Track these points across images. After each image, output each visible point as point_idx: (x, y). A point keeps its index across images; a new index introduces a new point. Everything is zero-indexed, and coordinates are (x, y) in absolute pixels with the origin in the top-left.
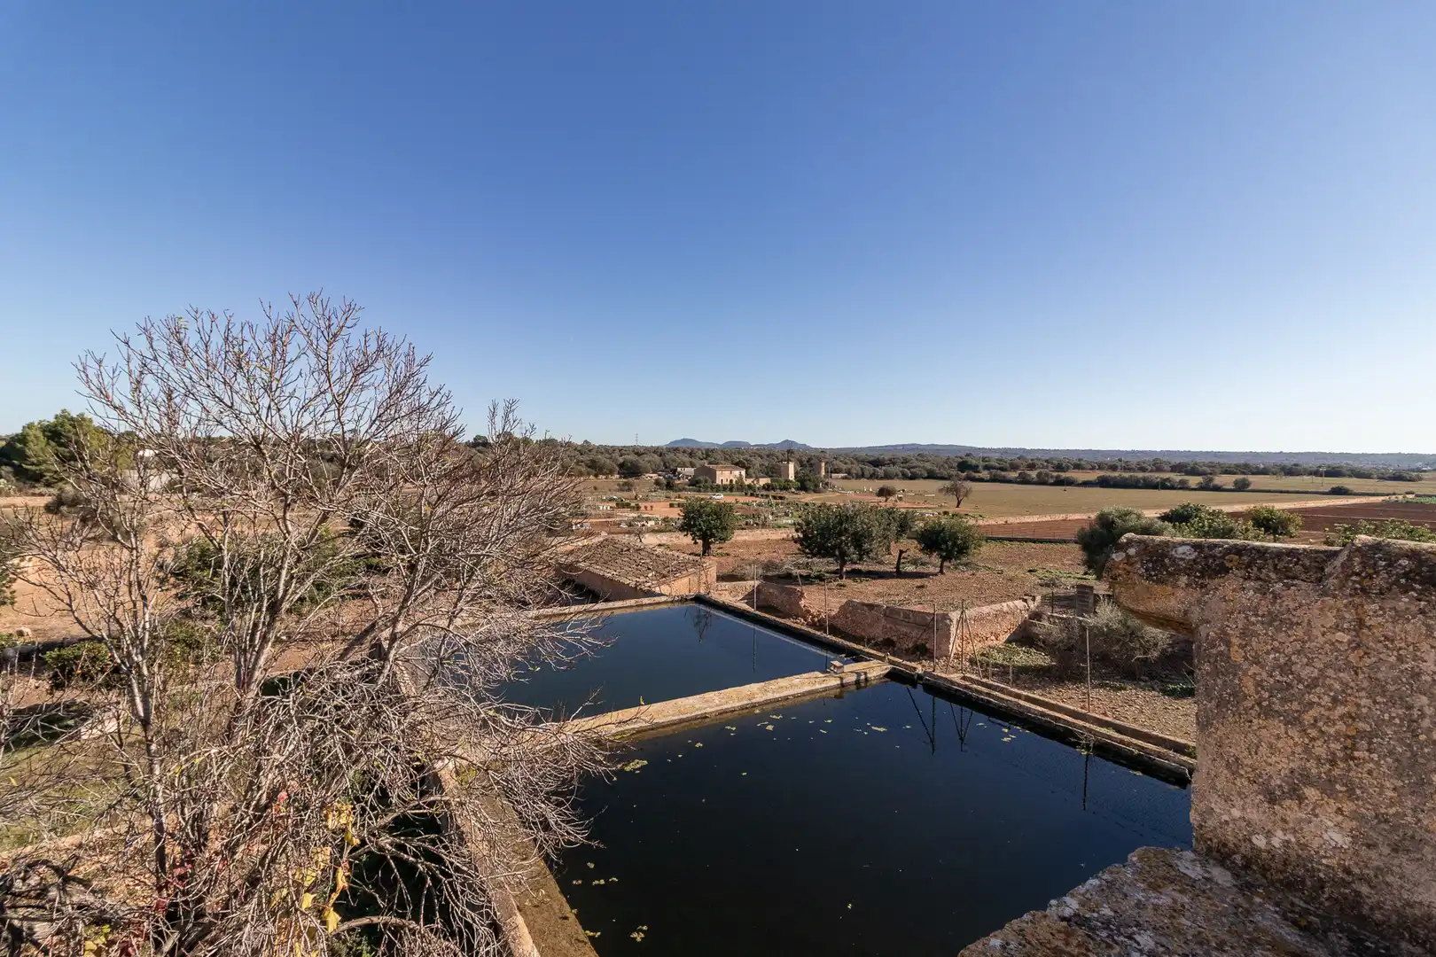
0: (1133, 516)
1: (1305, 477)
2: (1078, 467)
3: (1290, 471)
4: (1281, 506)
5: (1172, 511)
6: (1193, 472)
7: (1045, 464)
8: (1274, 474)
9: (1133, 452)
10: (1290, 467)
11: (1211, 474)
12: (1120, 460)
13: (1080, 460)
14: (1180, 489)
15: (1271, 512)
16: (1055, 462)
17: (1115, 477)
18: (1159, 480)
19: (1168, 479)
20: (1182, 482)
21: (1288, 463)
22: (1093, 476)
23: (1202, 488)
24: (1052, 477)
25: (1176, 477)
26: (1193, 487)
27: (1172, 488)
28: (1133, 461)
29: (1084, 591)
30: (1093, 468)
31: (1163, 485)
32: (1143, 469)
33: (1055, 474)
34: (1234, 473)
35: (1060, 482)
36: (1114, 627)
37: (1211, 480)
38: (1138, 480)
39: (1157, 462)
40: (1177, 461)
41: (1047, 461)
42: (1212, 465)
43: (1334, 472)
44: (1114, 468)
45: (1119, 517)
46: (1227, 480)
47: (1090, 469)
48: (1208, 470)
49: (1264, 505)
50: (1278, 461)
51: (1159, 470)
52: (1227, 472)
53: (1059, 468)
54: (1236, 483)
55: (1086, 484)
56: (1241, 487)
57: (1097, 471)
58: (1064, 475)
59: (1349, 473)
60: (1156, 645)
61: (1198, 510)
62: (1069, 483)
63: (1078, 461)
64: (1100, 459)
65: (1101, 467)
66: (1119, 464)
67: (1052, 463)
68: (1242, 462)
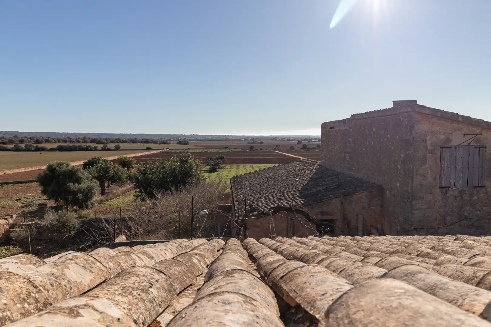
0: (65, 165)
1: (138, 144)
2: (47, 141)
3: (134, 141)
4: (129, 156)
5: (88, 161)
6: (99, 142)
7: (30, 140)
8: (128, 143)
9: (74, 133)
10: (133, 140)
11: (106, 143)
12: (68, 138)
13: (49, 137)
14: (94, 150)
15: (125, 158)
16: (35, 139)
17: (66, 146)
18: (85, 147)
19: (89, 146)
20: (95, 147)
21: (133, 138)
22: (55, 146)
23: (103, 149)
24: (33, 147)
25: (93, 145)
26: (100, 149)
27: (91, 150)
28: (74, 138)
29: (42, 207)
30: (55, 142)
31: (87, 149)
32: (79, 142)
33: (35, 145)
34: (115, 143)
35: (38, 149)
36: (54, 224)
37: (106, 146)
38: (76, 147)
39: (85, 138)
40: (93, 137)
41: (30, 138)
42: (106, 139)
43: (147, 142)
44: (65, 141)
45: (58, 166)
46: (112, 146)
47: (54, 142)
48: (105, 141)
49: (123, 156)
50: (131, 137)
51: (86, 142)
52: (112, 142)
53: (38, 142)
54: (115, 147)
55: (52, 150)
56: (117, 148)
57: (57, 143)
58: (40, 146)
59: (151, 141)
60: (74, 228)
61: (99, 159)
62: (43, 149)
63: (48, 138)
64: (59, 137)
65: (59, 141)
66: (67, 139)
67: (34, 139)
68: (118, 138)
